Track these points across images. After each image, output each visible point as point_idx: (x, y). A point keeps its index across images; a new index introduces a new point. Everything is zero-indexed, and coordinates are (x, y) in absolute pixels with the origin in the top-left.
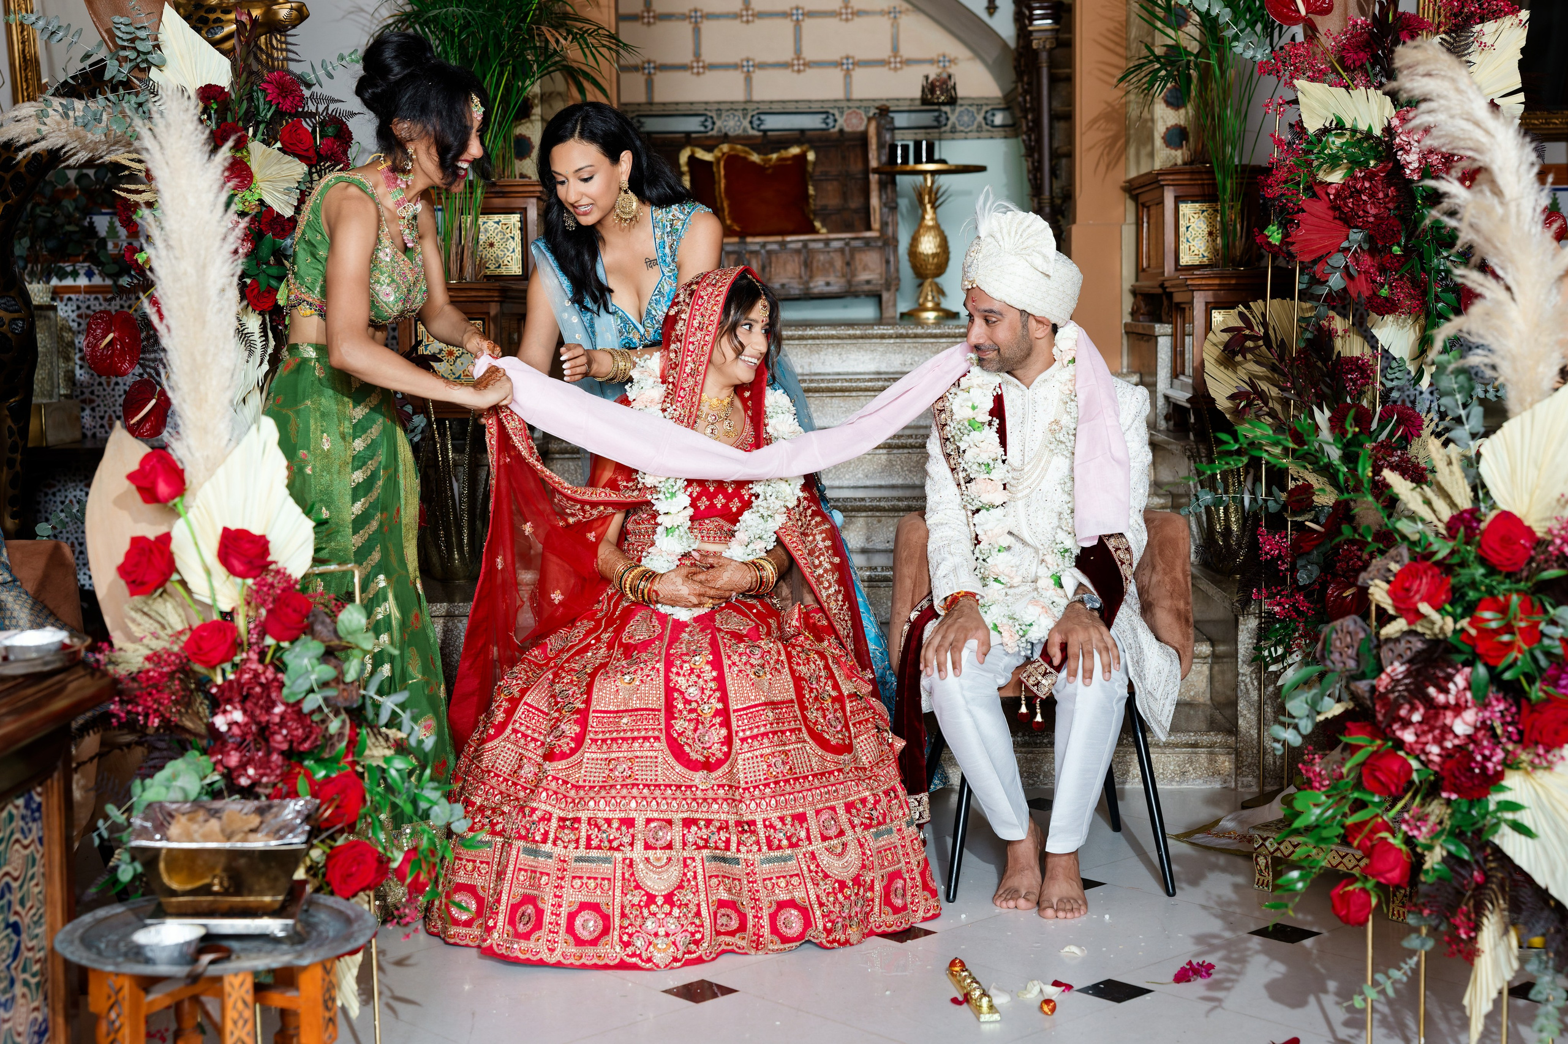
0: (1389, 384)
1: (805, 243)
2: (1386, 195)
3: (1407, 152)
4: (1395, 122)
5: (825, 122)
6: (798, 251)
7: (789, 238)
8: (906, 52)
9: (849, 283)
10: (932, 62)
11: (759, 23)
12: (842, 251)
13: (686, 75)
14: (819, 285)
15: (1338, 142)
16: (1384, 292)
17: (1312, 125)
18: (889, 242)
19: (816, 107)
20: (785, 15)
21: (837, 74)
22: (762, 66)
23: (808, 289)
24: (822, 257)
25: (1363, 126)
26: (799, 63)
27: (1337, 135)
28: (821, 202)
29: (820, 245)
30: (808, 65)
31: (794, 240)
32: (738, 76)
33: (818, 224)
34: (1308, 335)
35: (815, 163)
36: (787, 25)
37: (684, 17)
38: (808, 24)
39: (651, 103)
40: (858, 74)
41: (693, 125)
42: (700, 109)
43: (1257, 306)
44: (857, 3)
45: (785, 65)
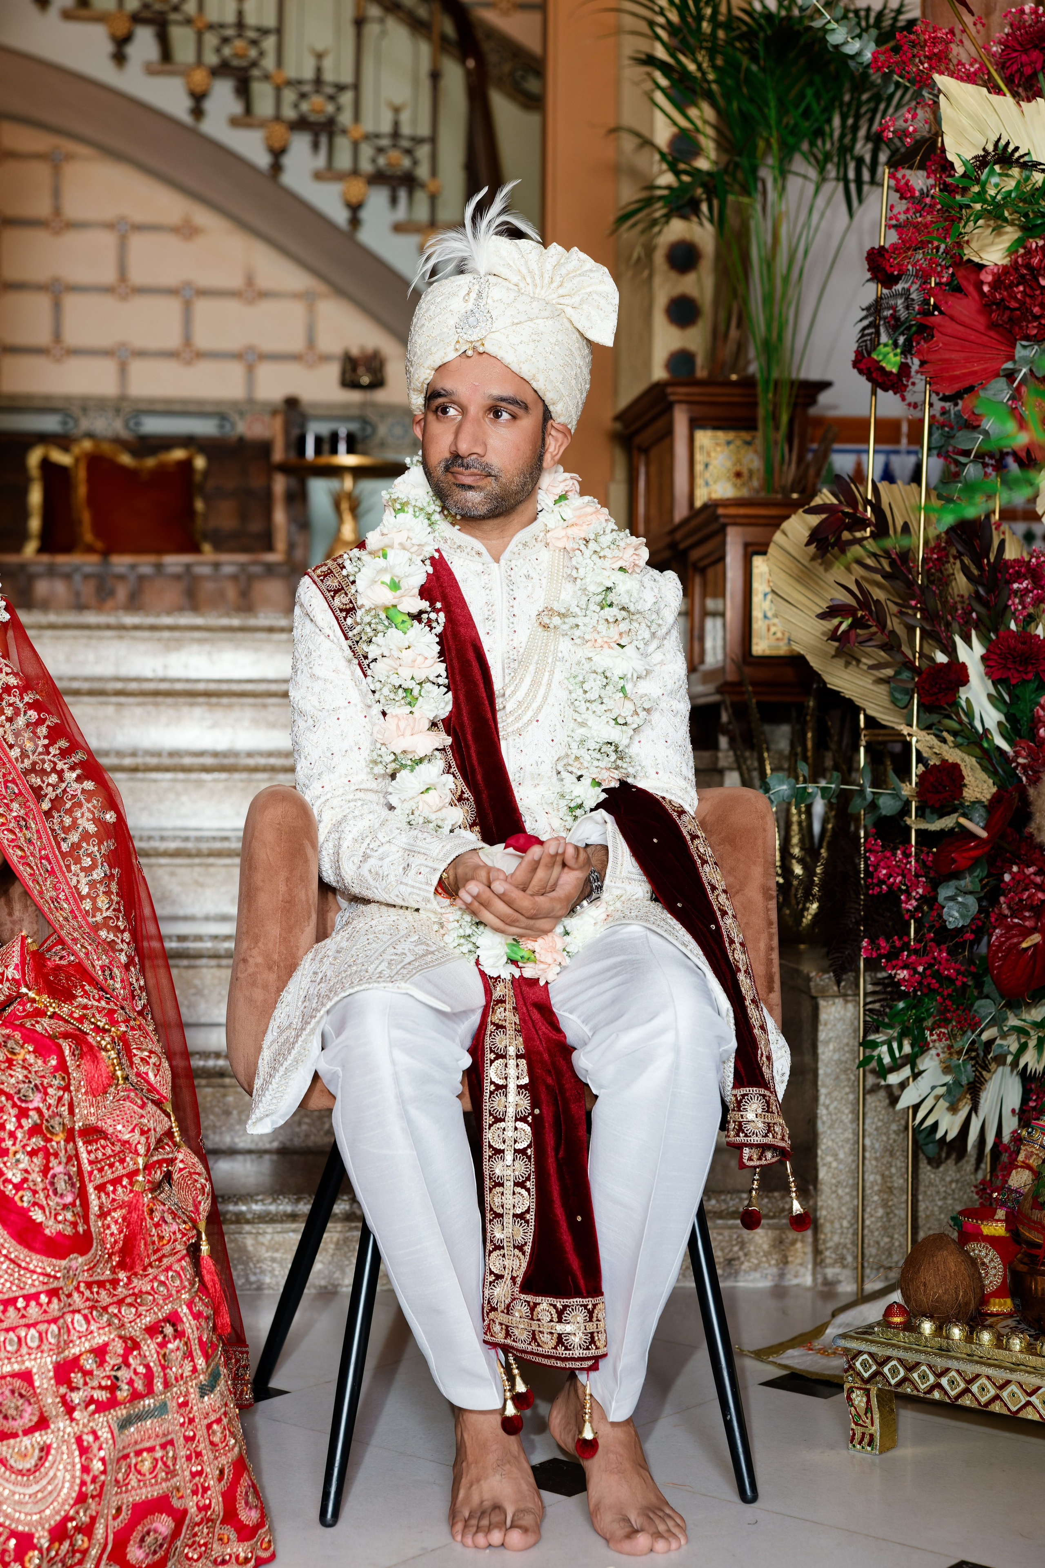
1: (188, 567)
5: (221, 426)
6: (177, 577)
7: (166, 559)
8: (321, 345)
11: (138, 301)
12: (234, 578)
13: (42, 361)
17: (961, 152)
18: (296, 569)
19: (209, 409)
20: (172, 292)
21: (236, 370)
22: (141, 354)
24: (209, 586)
26: (188, 353)
27: (1004, 173)
28: (211, 520)
29: (205, 569)
30: (201, 355)
31: (174, 562)
32: (109, 366)
33: (205, 545)
35: (206, 473)
36: (173, 306)
37: (40, 288)
38: (202, 307)
40: (264, 370)
41: (50, 424)
42: (59, 404)
44: (264, 282)
45: (172, 355)
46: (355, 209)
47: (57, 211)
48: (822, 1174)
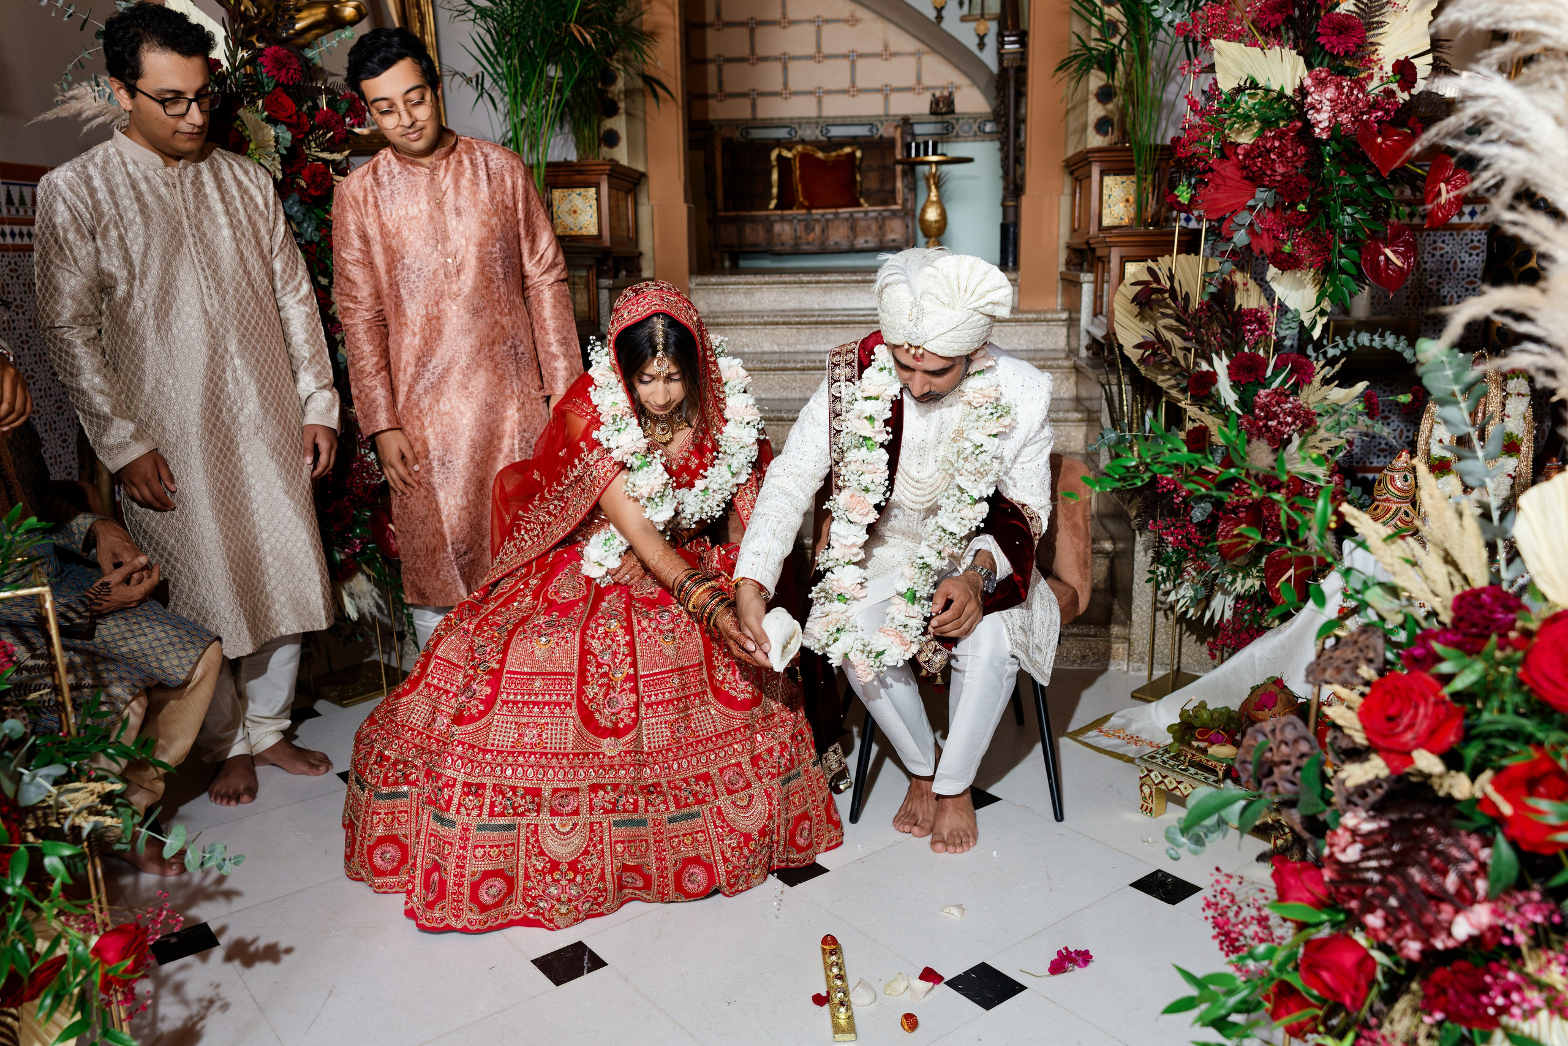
0: (1282, 333)
1: (851, 214)
2: (1295, 154)
3: (1318, 111)
4: (1308, 82)
5: (871, 130)
6: (846, 219)
7: (841, 210)
8: (927, 81)
9: (881, 241)
10: (944, 88)
11: (827, 62)
12: (876, 219)
13: (778, 99)
14: (860, 243)
15: (1251, 102)
16: (1287, 248)
17: (1226, 85)
18: (908, 213)
19: (864, 121)
20: (844, 56)
21: (879, 98)
22: (829, 92)
23: (853, 245)
24: (863, 224)
25: (1276, 87)
26: (853, 90)
27: (1252, 96)
28: (865, 186)
29: (861, 215)
30: (860, 91)
31: (844, 211)
32: (812, 100)
33: (862, 201)
34: (1212, 289)
35: (862, 159)
36: (845, 64)
37: (776, 59)
38: (861, 63)
39: (754, 119)
40: (894, 98)
41: (782, 133)
42: (787, 122)
43: (1164, 262)
44: (893, 48)
45: (844, 92)
46: (939, 10)
47: (784, 15)
48: (1134, 617)
